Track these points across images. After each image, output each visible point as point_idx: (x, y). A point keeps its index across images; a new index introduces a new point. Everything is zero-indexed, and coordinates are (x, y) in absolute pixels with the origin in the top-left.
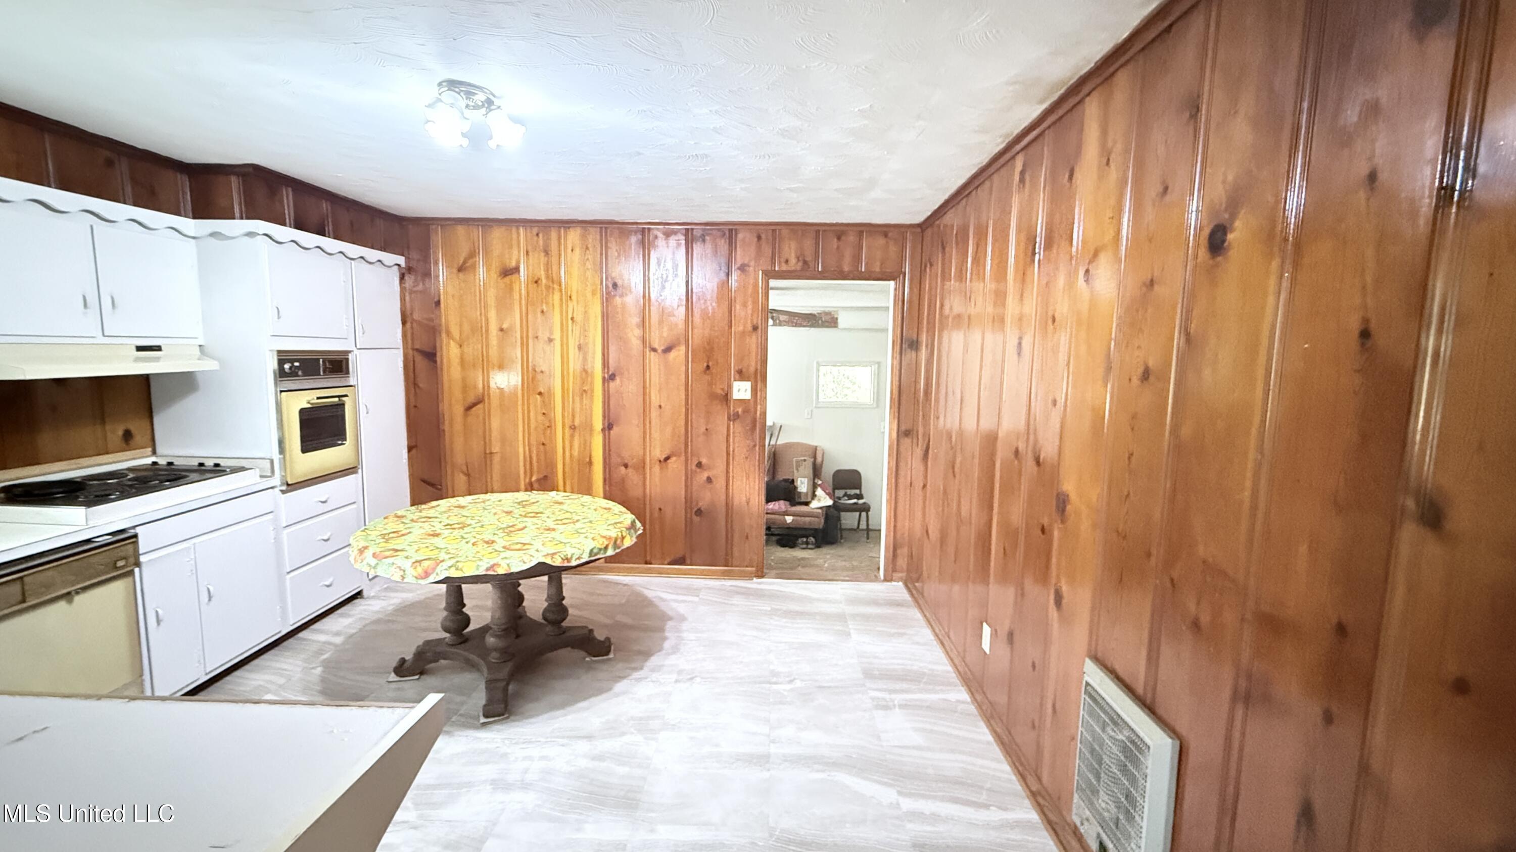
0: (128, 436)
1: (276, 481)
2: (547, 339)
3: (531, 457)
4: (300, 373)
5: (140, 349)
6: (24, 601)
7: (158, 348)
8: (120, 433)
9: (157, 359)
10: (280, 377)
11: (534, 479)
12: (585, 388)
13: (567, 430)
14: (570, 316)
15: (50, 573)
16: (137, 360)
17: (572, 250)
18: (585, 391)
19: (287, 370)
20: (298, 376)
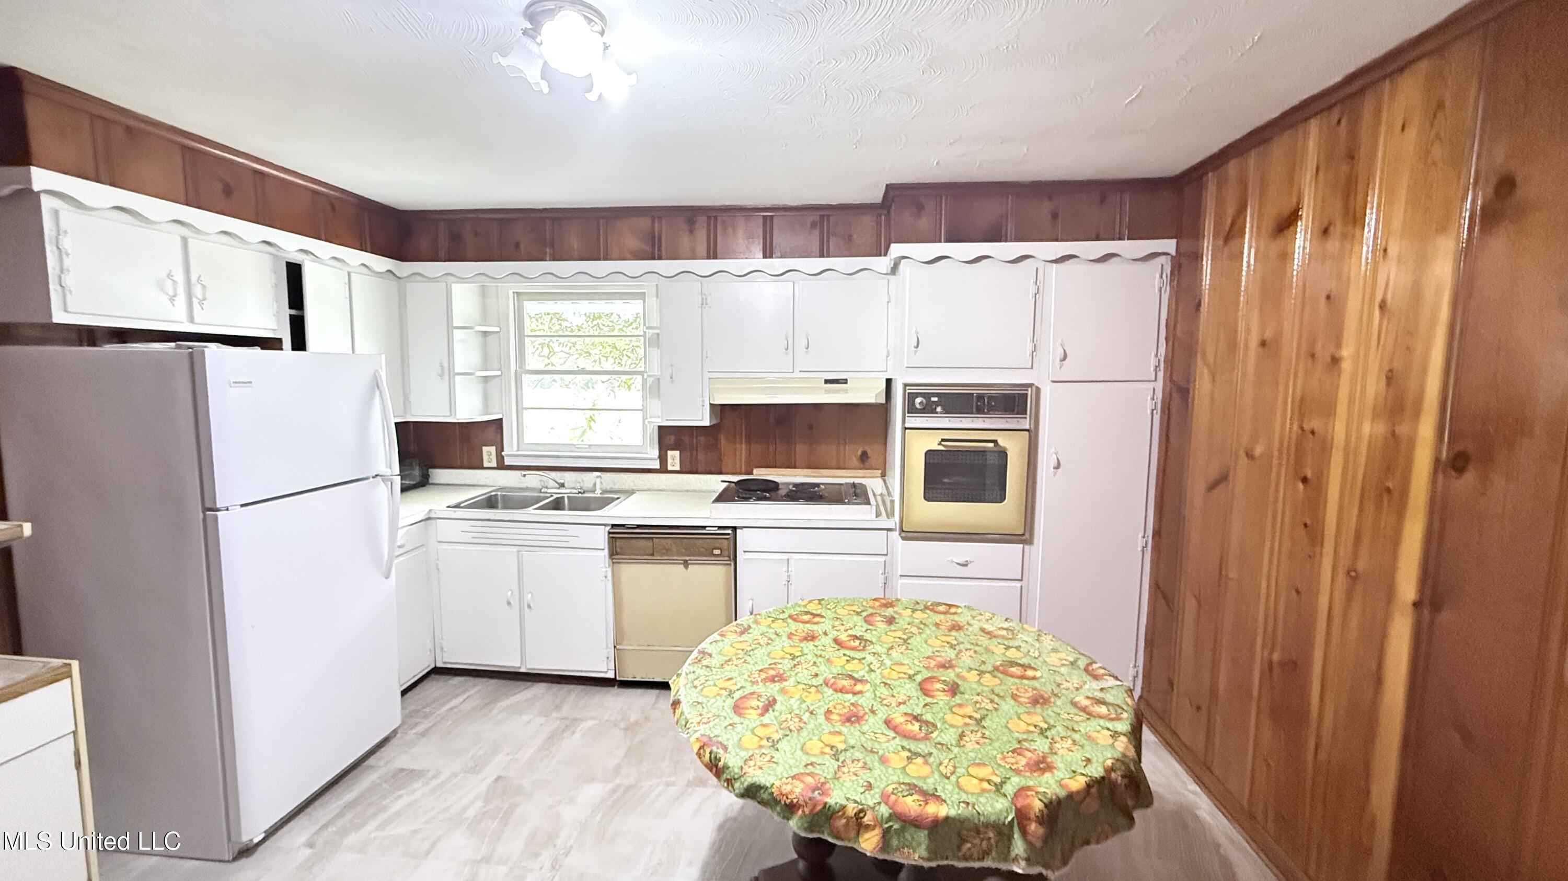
0: (864, 457)
1: (894, 522)
2: (1329, 359)
3: (1276, 612)
4: (939, 409)
5: (827, 382)
6: (653, 555)
7: (845, 381)
8: (859, 453)
9: (846, 391)
10: (908, 413)
11: (1276, 657)
12: (1390, 484)
13: (1341, 577)
14: (1379, 298)
15: (669, 541)
16: (827, 392)
17: (1403, 128)
18: (1388, 490)
19: (918, 406)
20: (937, 413)
